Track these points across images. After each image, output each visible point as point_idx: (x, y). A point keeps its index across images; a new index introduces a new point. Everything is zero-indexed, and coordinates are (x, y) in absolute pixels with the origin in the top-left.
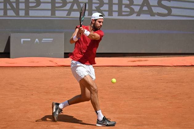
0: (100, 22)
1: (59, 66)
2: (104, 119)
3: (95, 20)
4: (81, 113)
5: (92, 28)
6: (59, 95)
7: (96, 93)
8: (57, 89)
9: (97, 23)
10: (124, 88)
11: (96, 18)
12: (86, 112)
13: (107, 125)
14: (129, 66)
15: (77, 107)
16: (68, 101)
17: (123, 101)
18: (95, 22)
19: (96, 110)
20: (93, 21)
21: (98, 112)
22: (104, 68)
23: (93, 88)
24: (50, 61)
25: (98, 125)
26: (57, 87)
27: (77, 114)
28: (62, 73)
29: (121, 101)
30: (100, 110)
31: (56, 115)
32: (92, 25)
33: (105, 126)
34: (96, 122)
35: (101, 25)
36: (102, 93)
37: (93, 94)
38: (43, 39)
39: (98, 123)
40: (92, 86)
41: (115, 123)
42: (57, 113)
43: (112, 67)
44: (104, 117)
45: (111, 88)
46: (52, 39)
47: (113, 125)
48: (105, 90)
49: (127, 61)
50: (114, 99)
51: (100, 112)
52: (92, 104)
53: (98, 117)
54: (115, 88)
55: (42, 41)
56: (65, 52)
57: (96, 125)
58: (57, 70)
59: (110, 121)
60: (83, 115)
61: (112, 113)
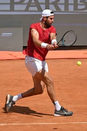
0: (51, 19)
1: (18, 59)
2: (62, 109)
3: (47, 17)
4: (40, 103)
5: (44, 25)
6: (19, 87)
7: (52, 84)
8: (16, 81)
9: (49, 19)
10: (80, 80)
11: (48, 16)
12: (44, 103)
13: (65, 115)
14: (85, 58)
15: (36, 99)
16: (22, 94)
17: (79, 92)
18: (47, 19)
19: (54, 101)
20: (45, 18)
21: (55, 103)
22: (61, 61)
23: (49, 80)
24: (10, 54)
25: (55, 115)
26: (16, 80)
27: (36, 105)
28: (21, 66)
29: (78, 92)
30: (57, 101)
31: (9, 107)
32: (44, 22)
33: (63, 115)
34: (54, 112)
35: (52, 22)
36: (59, 84)
37: (49, 86)
38: (3, 34)
39: (55, 113)
40: (48, 79)
41: (72, 113)
42: (10, 105)
43: (69, 59)
44: (62, 107)
45: (67, 80)
46: (11, 34)
47: (71, 115)
48: (62, 82)
49: (83, 53)
50: (71, 90)
51: (57, 102)
52: (49, 95)
53: (55, 108)
54: (71, 79)
55: (2, 36)
56: (24, 46)
57: (53, 115)
58: (16, 63)
59: (67, 111)
60: (41, 106)
61: (69, 103)
